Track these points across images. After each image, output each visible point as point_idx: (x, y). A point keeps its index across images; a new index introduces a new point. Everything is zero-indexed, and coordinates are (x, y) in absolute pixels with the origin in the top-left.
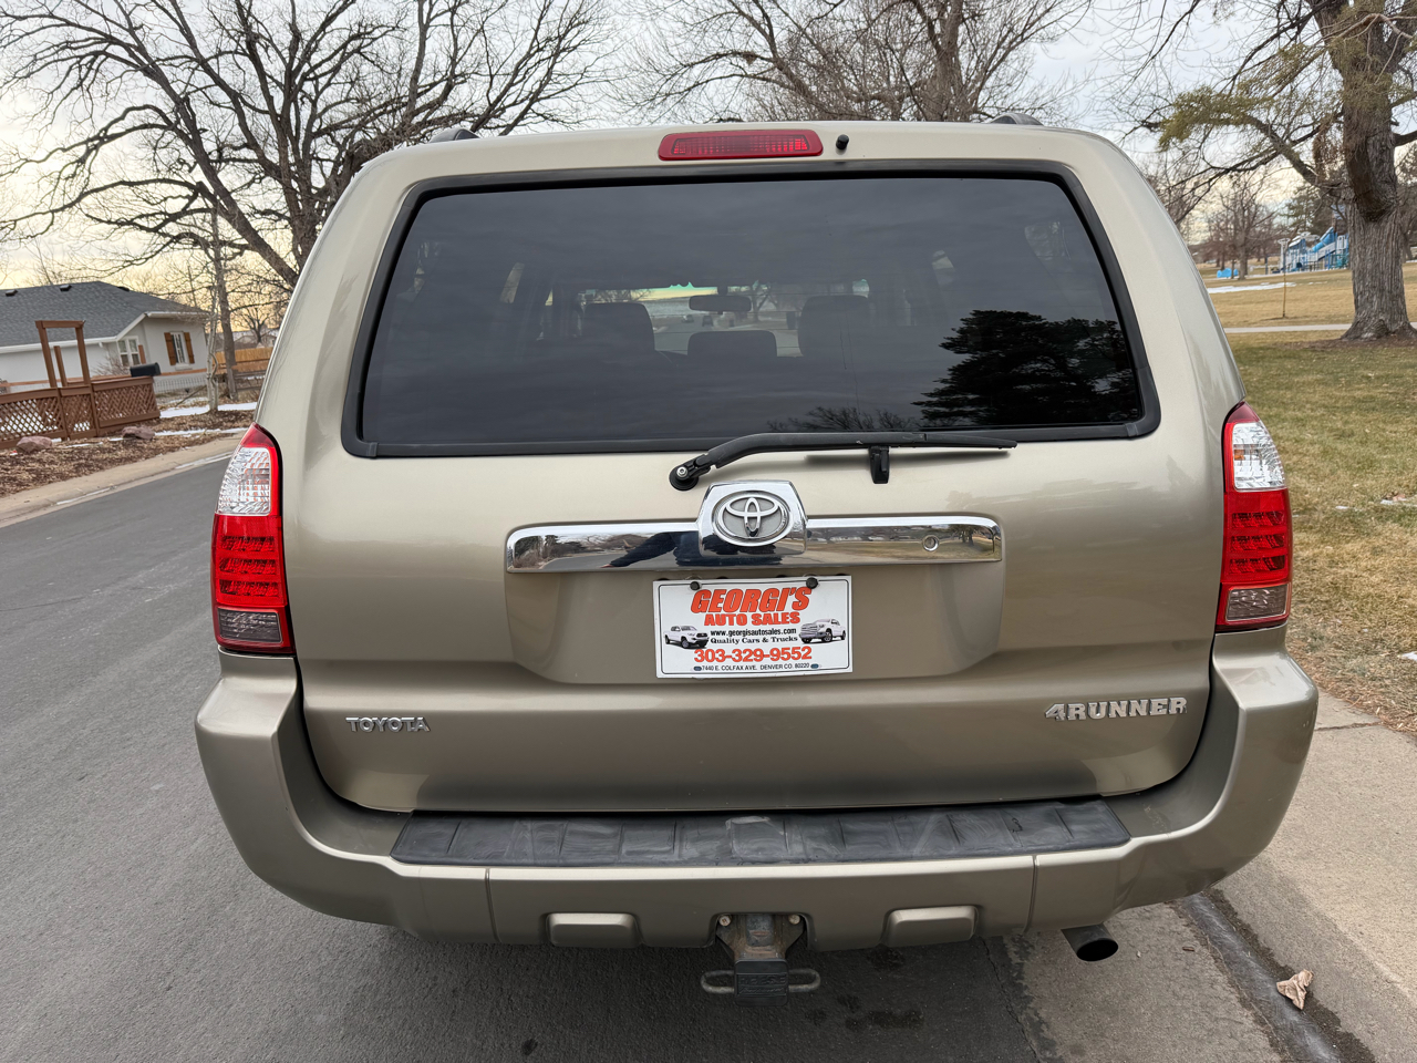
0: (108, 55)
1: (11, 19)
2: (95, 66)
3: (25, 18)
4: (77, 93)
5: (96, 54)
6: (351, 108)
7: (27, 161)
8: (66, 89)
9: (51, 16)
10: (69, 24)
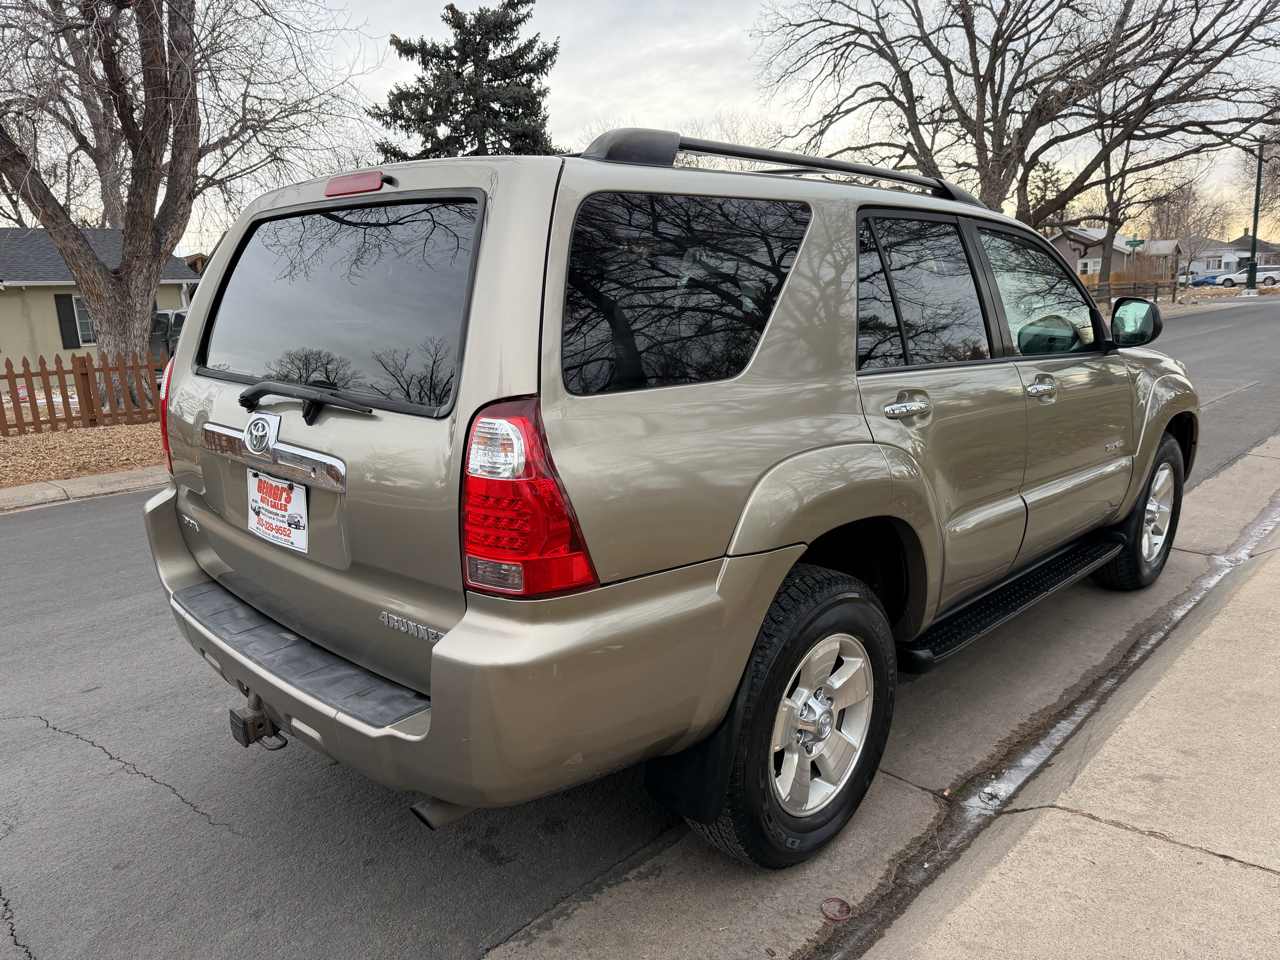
0: (856, 44)
1: (793, 28)
2: (846, 54)
3: (803, 24)
4: (831, 78)
5: (848, 45)
6: (1057, 60)
7: (786, 137)
8: (823, 76)
9: (821, 20)
10: (832, 23)
